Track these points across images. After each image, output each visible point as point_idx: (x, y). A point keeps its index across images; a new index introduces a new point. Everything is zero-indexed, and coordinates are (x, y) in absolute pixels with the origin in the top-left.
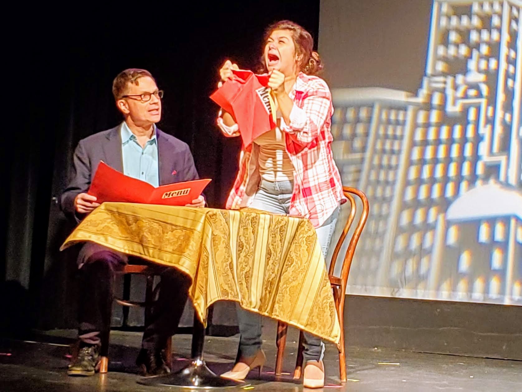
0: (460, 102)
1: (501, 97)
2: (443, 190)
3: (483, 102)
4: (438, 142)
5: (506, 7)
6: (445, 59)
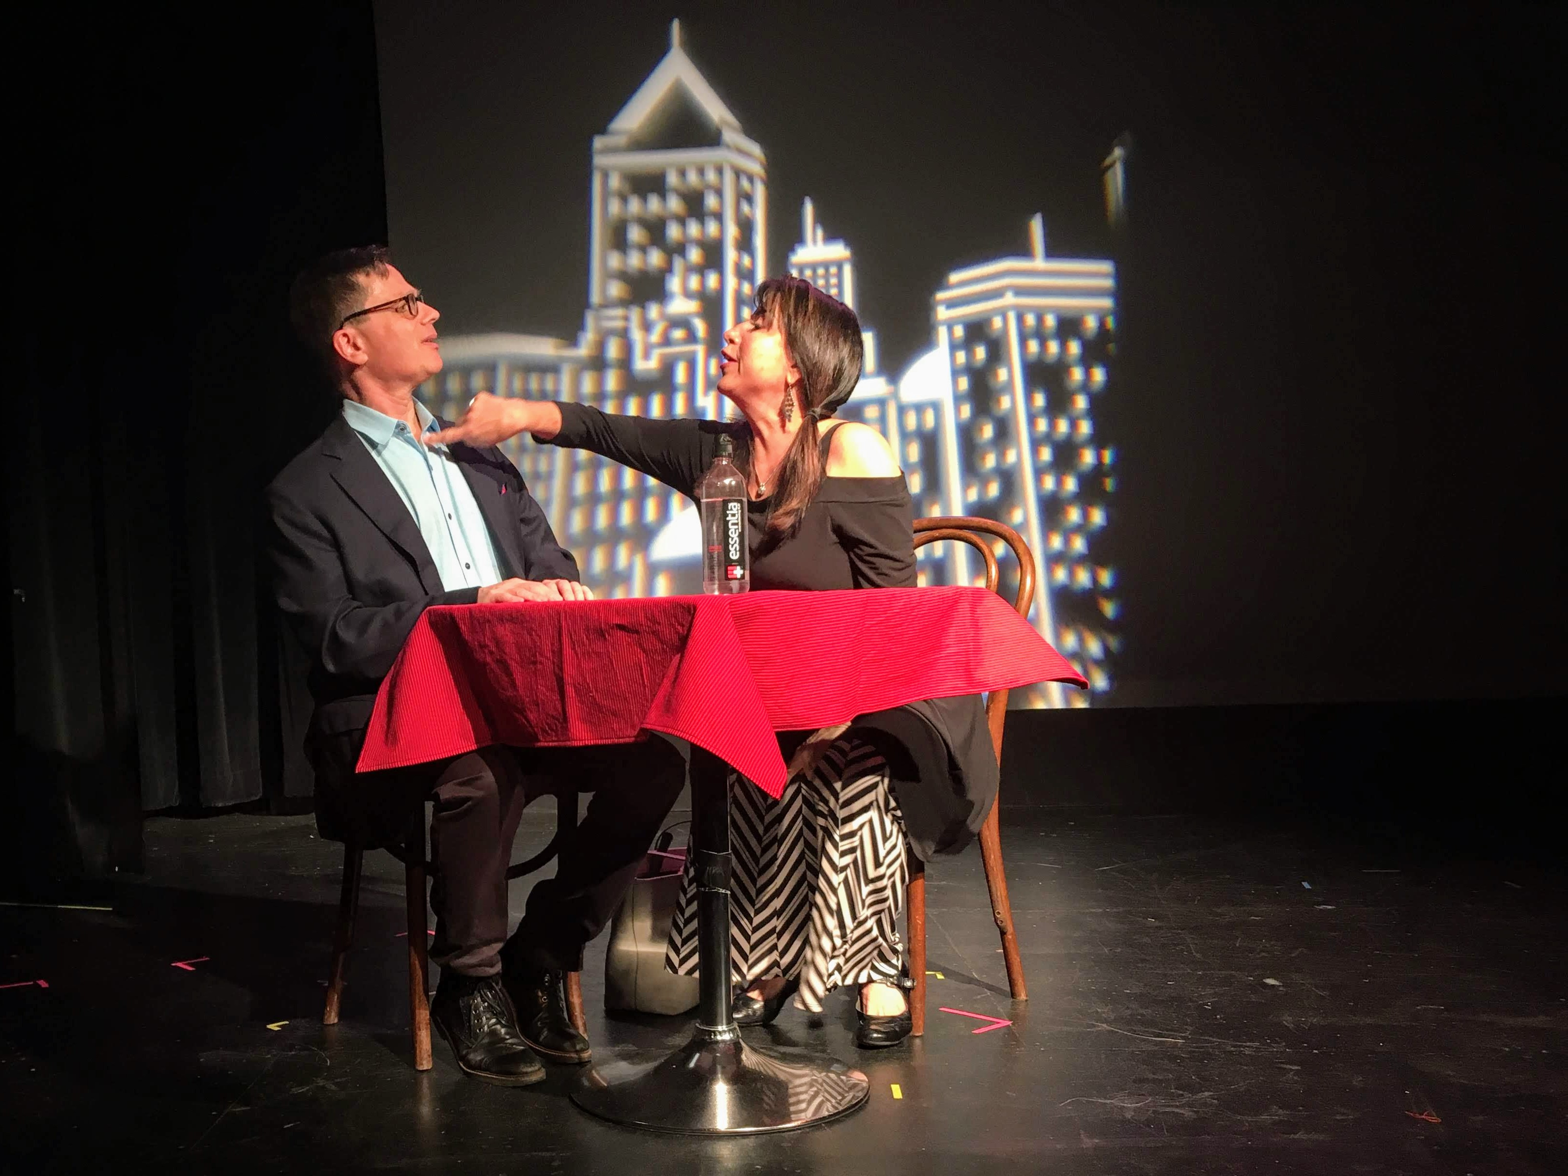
0: (656, 354)
2: (639, 511)
3: (700, 350)
5: (729, 177)
6: (623, 276)
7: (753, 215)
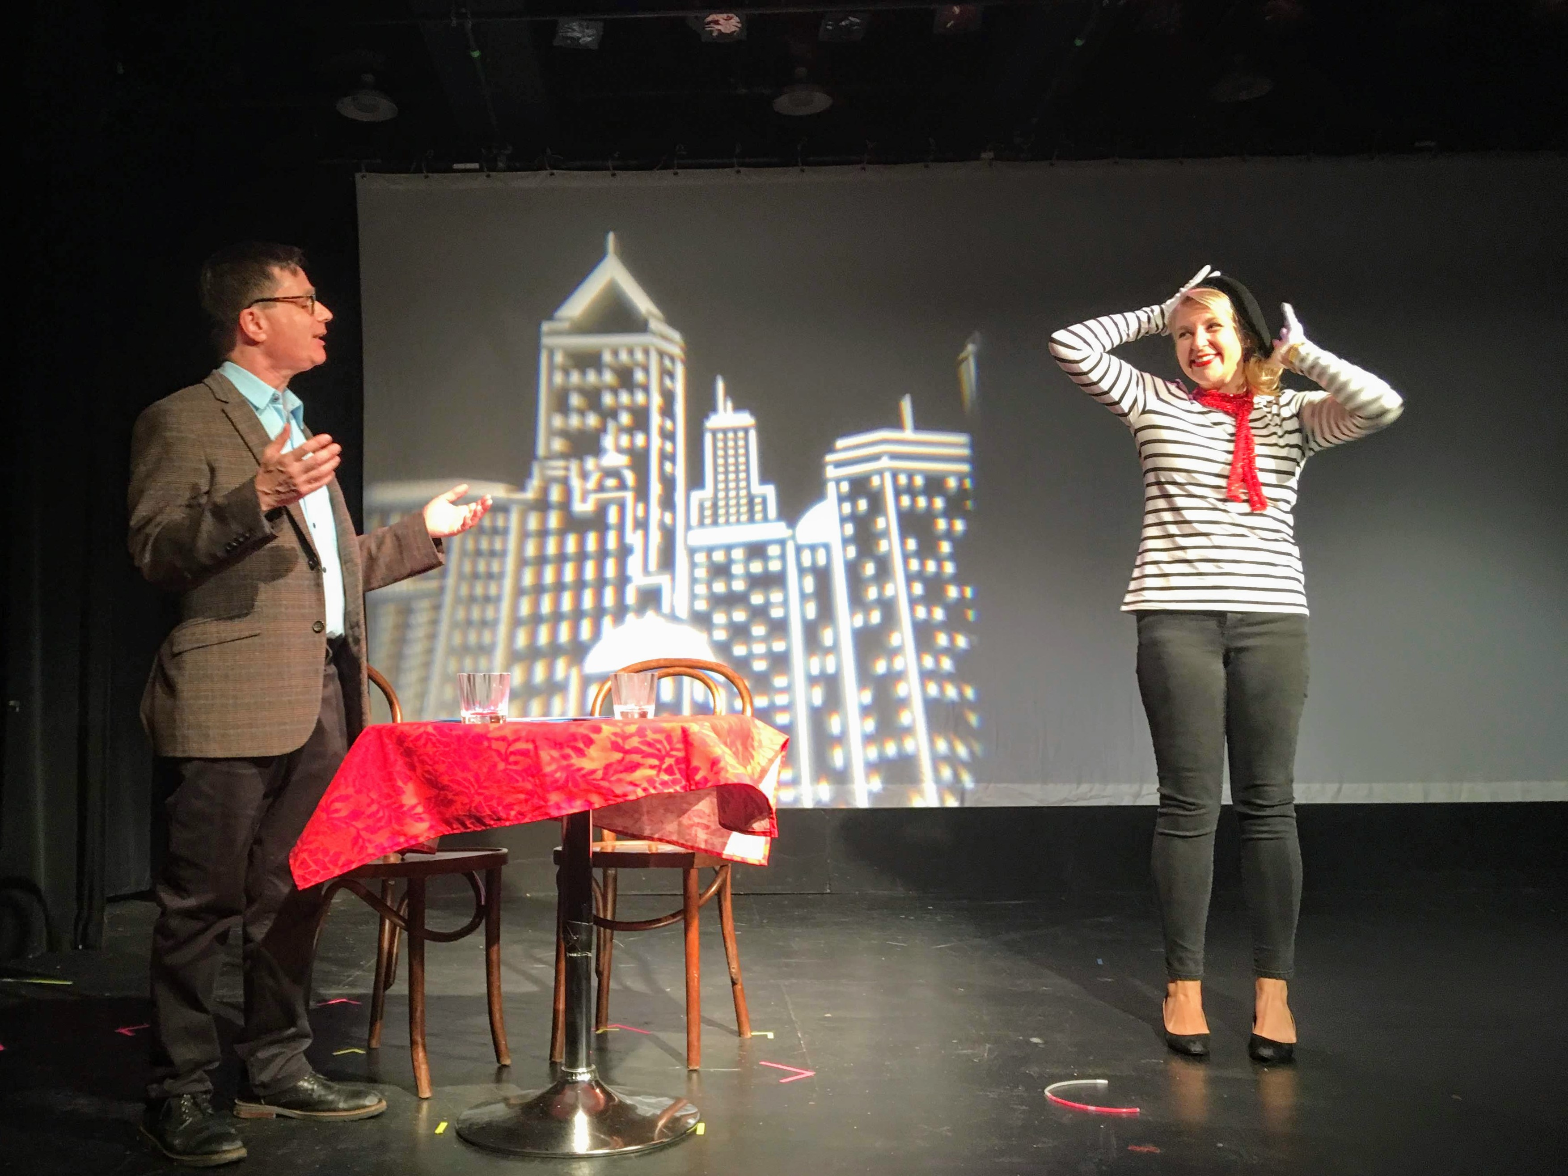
0: (592, 498)
1: (656, 489)
2: (575, 629)
3: (629, 496)
4: (562, 558)
5: (654, 358)
6: (565, 434)
7: (674, 388)
